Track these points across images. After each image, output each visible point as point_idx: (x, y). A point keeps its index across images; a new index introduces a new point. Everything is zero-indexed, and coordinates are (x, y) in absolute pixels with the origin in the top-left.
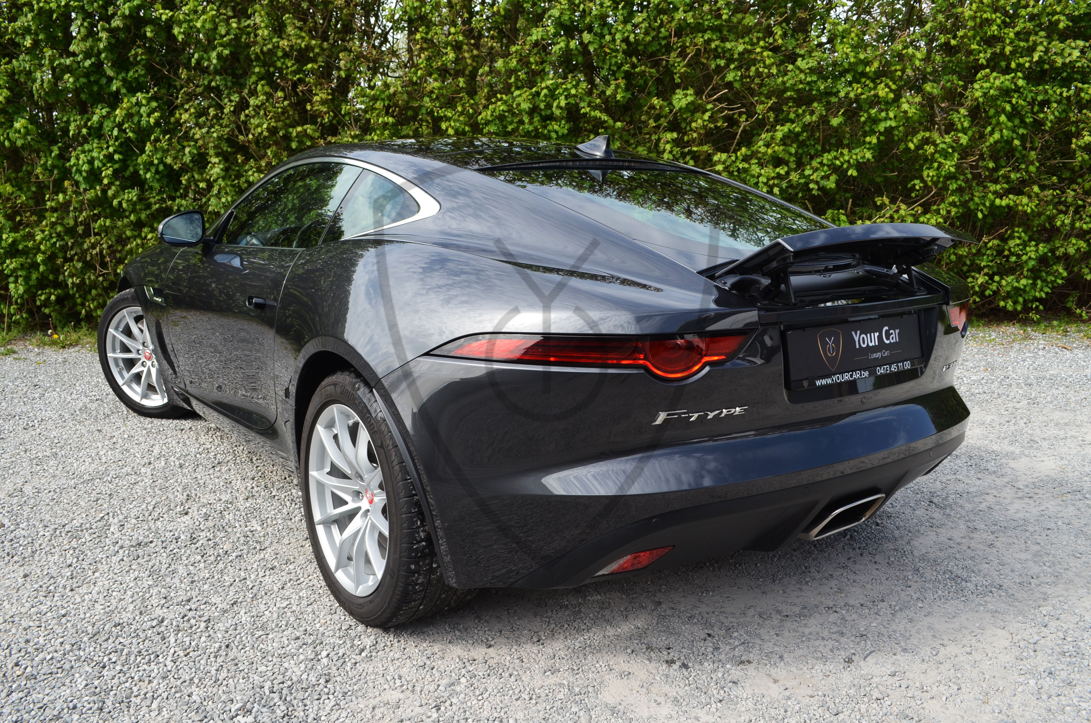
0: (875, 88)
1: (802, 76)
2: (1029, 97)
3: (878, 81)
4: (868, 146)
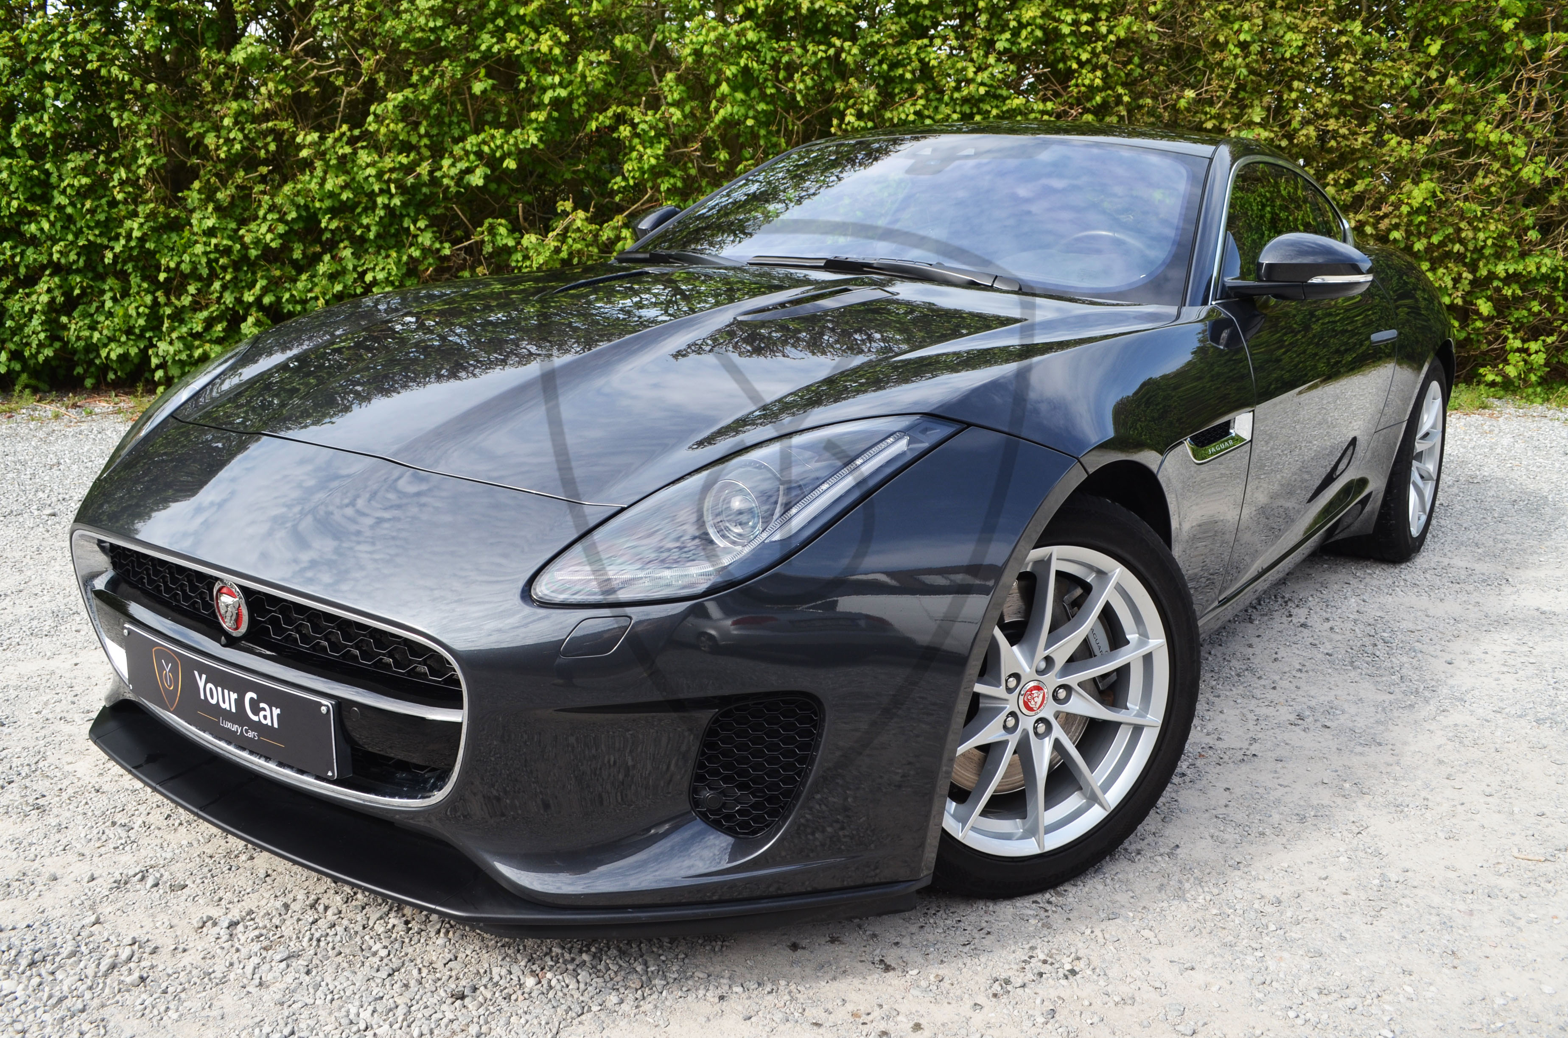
0: (537, 40)
1: (422, 20)
2: (769, 57)
3: (543, 30)
4: (535, 125)
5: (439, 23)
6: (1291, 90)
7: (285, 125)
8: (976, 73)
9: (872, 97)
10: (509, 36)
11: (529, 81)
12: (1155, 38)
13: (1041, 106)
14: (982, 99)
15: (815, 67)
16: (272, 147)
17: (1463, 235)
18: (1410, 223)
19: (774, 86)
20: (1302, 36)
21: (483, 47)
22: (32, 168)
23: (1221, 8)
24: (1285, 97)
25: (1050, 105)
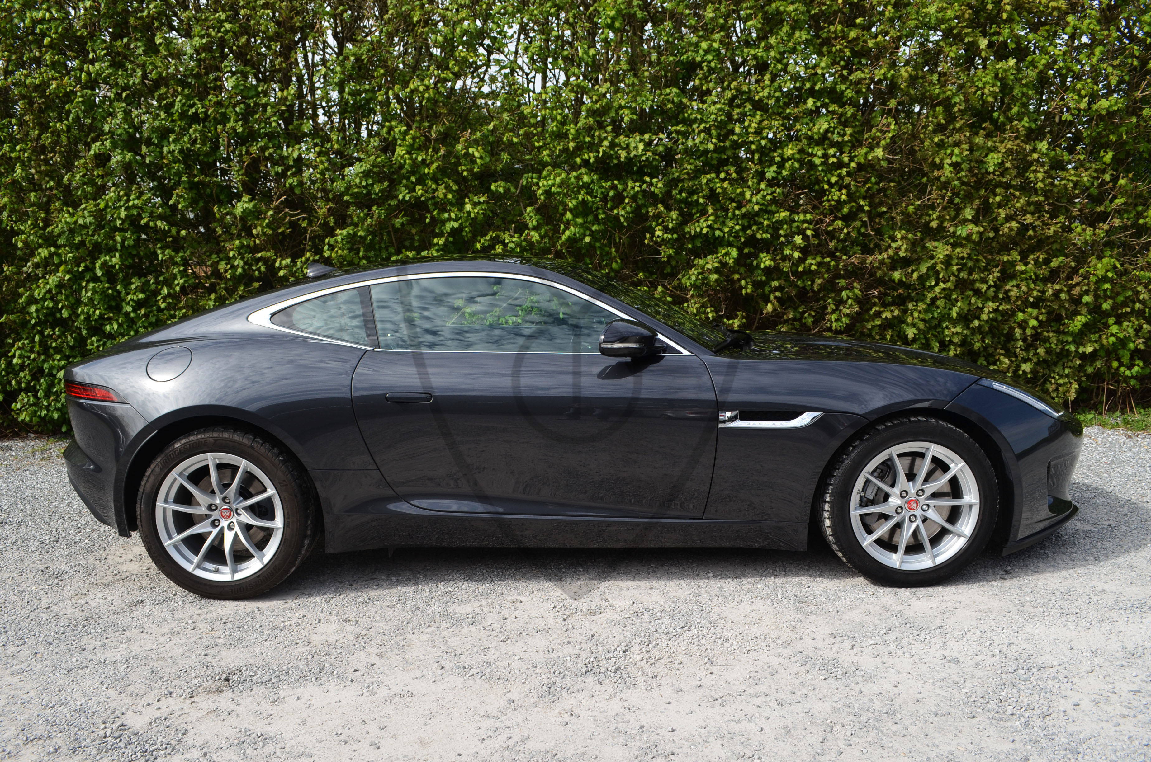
0: (436, 189)
1: (358, 181)
2: (599, 192)
3: (441, 182)
5: (370, 181)
6: (995, 195)
7: (269, 254)
8: (751, 196)
9: (674, 217)
10: (418, 187)
11: (432, 218)
12: (884, 164)
13: (802, 217)
14: (757, 214)
15: (634, 198)
16: (263, 269)
17: (1141, 297)
18: (1097, 289)
19: (604, 213)
20: (1000, 155)
21: (400, 197)
22: (109, 288)
23: (936, 140)
24: (991, 200)
25: (808, 216)
